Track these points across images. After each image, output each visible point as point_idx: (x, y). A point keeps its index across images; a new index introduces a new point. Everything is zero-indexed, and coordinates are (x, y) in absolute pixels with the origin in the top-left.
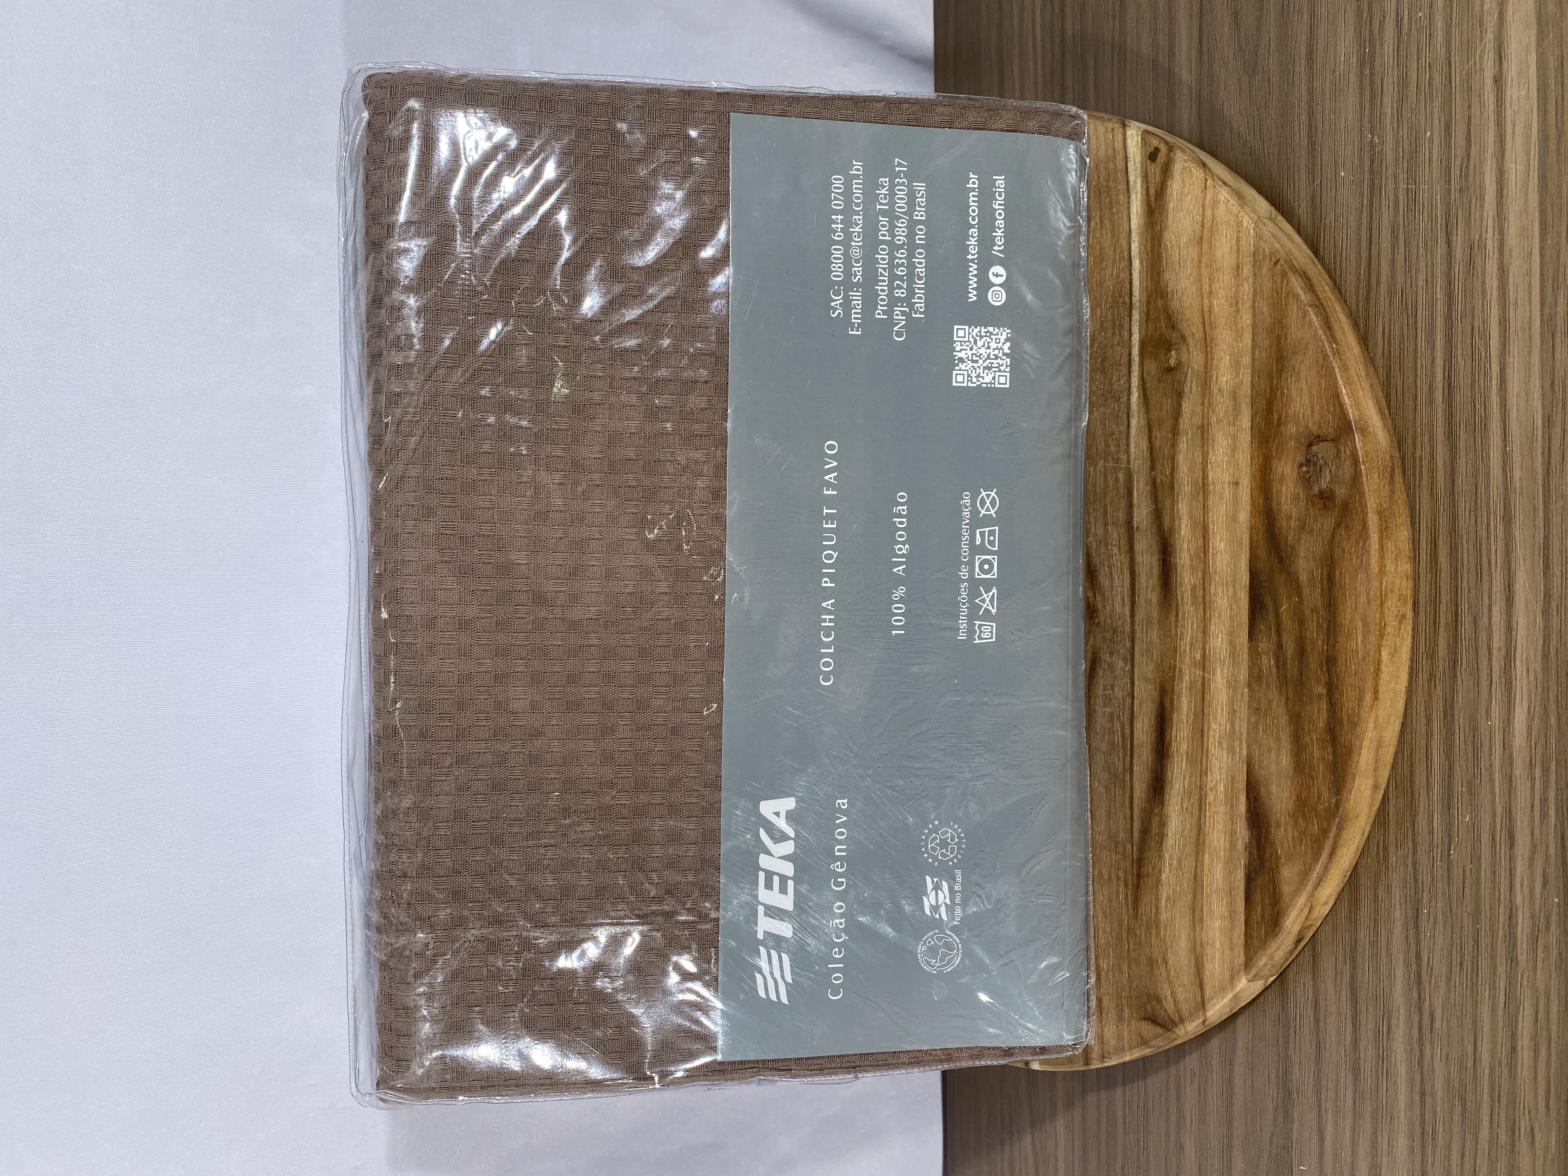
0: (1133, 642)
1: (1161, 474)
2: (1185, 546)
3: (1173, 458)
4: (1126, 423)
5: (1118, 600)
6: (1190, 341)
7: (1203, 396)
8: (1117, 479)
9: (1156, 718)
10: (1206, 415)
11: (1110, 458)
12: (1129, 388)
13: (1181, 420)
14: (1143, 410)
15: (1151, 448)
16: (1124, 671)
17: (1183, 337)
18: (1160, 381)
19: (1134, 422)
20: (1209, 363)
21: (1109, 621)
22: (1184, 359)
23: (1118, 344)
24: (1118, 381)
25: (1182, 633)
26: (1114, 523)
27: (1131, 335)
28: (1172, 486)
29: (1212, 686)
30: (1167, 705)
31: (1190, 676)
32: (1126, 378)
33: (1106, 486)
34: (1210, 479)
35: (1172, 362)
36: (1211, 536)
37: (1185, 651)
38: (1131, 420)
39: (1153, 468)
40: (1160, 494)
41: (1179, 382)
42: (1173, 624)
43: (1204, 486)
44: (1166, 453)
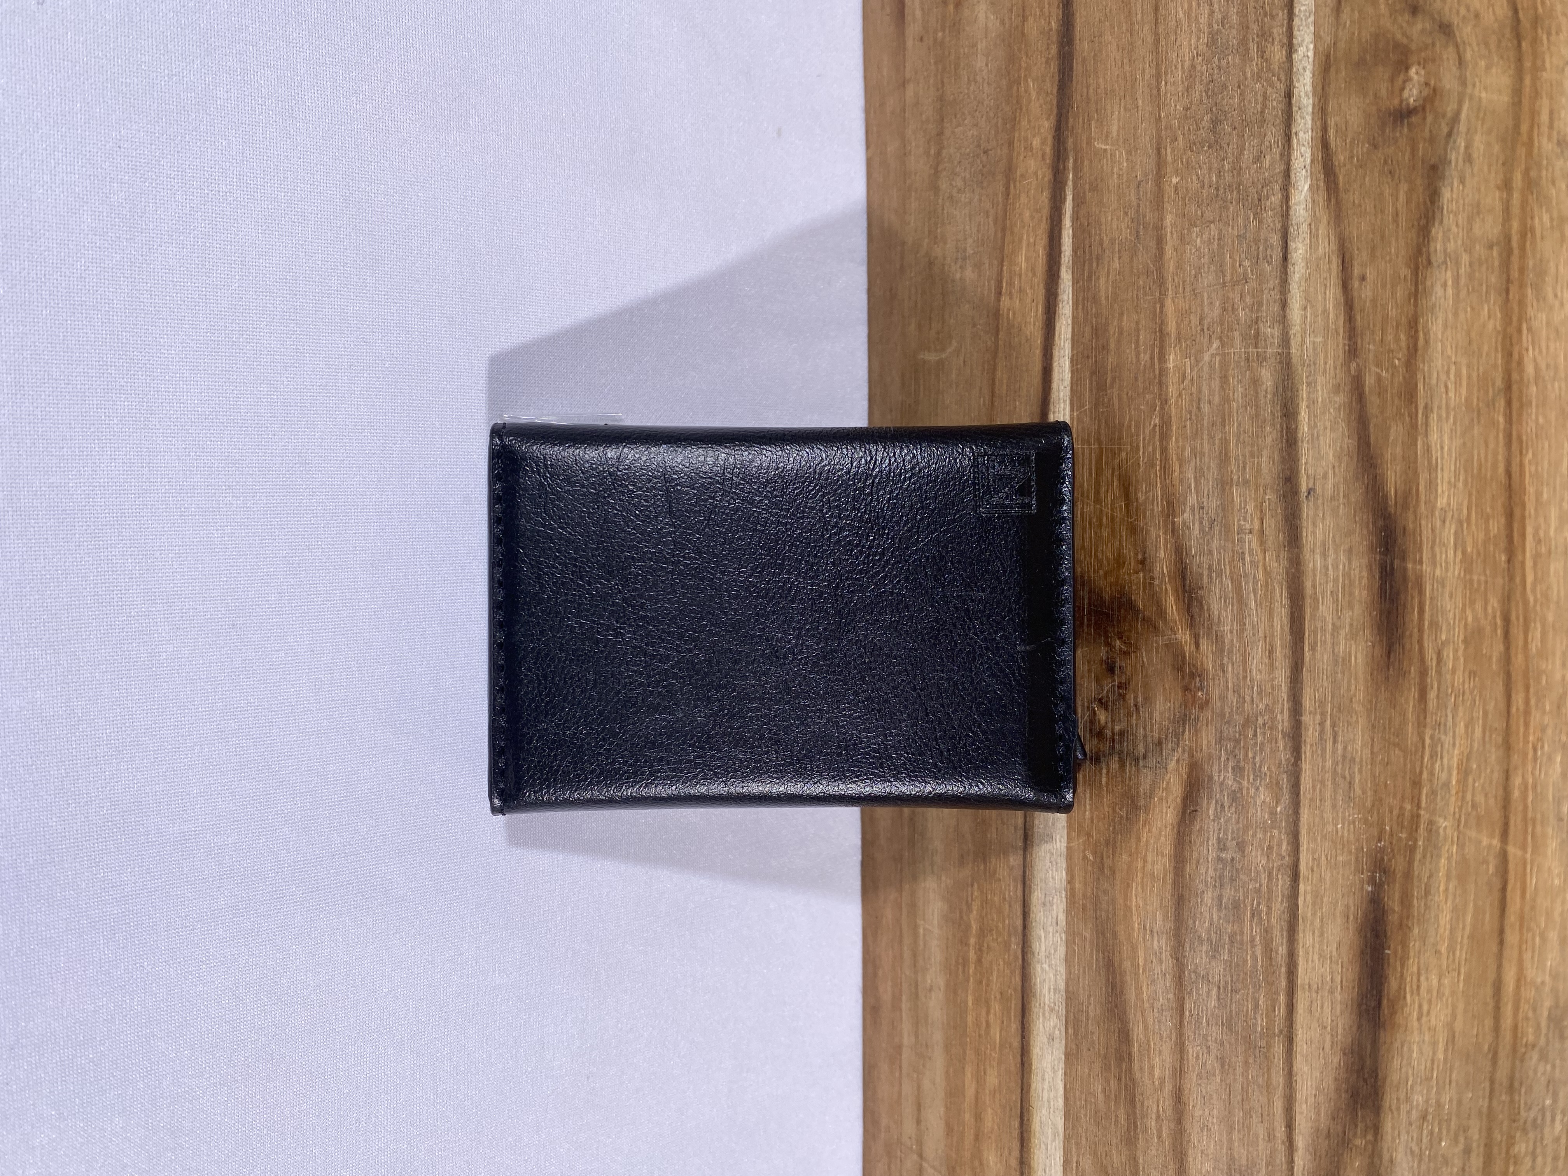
0: (1297, 750)
1: (1377, 366)
2: (1449, 534)
3: (1413, 326)
4: (1276, 255)
5: (1258, 653)
6: (1466, 32)
7: (1508, 165)
8: (1256, 382)
9: (1360, 931)
10: (1516, 209)
11: (1237, 334)
12: (1287, 174)
13: (1437, 232)
14: (1324, 218)
15: (1349, 305)
16: (1273, 813)
17: (1446, 29)
18: (1376, 146)
19: (1299, 250)
20: (1527, 81)
21: (1232, 697)
22: (1449, 82)
23: (1258, 77)
24: (1258, 159)
25: (1435, 742)
26: (1246, 482)
27: (1290, 48)
28: (1409, 394)
29: (1531, 882)
30: (1393, 903)
31: (1461, 846)
32: (1276, 151)
33: (1226, 400)
34: (1530, 369)
35: (1412, 95)
36: (1530, 508)
37: (1447, 785)
38: (1292, 245)
39: (1353, 352)
40: (1373, 409)
41: (1432, 140)
42: (1410, 716)
43: (1508, 387)
44: (1392, 313)
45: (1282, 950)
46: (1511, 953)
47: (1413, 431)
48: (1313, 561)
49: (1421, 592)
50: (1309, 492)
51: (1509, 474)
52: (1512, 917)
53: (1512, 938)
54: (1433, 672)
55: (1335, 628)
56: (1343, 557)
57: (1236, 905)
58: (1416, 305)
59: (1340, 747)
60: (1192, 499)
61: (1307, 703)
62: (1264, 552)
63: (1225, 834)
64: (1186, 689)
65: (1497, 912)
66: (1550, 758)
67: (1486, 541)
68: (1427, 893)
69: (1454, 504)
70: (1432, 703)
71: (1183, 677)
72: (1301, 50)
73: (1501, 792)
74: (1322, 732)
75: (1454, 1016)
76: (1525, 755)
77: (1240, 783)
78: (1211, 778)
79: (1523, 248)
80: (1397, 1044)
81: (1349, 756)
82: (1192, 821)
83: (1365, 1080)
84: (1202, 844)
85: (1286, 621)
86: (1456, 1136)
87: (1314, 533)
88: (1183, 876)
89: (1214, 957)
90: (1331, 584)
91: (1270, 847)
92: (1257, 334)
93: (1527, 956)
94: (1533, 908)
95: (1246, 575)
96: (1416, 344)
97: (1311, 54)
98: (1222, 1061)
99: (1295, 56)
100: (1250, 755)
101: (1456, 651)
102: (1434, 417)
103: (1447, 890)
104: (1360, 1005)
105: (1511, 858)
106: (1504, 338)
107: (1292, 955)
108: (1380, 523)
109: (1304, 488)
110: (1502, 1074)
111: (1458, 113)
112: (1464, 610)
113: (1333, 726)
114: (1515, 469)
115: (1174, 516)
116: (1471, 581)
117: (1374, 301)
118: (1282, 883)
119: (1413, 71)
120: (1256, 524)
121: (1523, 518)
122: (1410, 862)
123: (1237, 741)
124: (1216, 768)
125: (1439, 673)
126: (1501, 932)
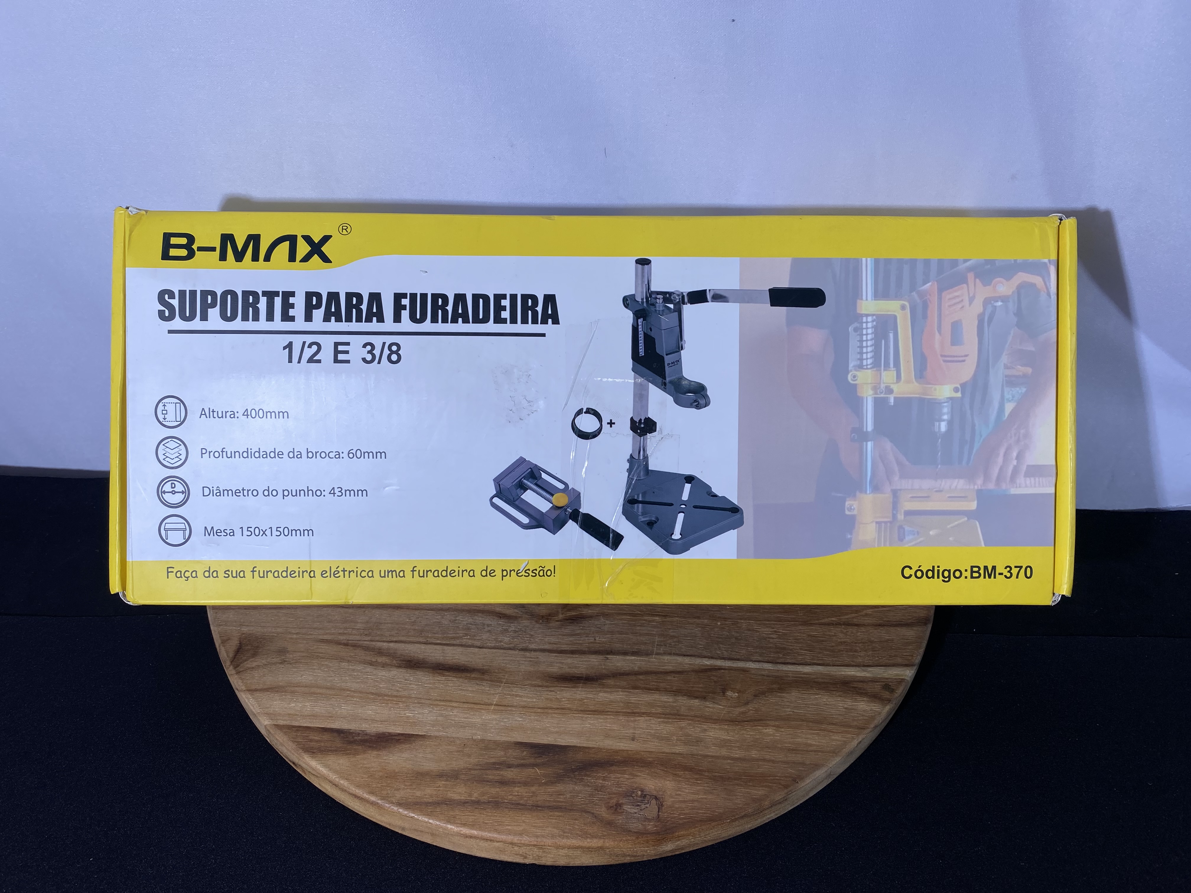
0: (522, 650)
1: (646, 680)
2: (590, 696)
3: (657, 689)
4: (687, 653)
5: (554, 640)
6: (744, 708)
7: (701, 717)
8: (645, 644)
9: (464, 665)
10: (687, 718)
12: (712, 658)
14: (696, 668)
15: (667, 673)
16: (501, 642)
17: (747, 703)
18: (715, 682)
19: (687, 660)
20: (725, 723)
22: (730, 703)
23: (747, 651)
24: (720, 650)
25: (525, 689)
26: (612, 639)
27: (754, 661)
28: (636, 687)
29: (483, 711)
30: (474, 675)
31: (493, 694)
32: (721, 655)
33: (640, 634)
34: (639, 719)
35: (729, 693)
36: (596, 716)
37: (512, 691)
38: (689, 658)
39: (651, 673)
40: (631, 677)
41: (713, 698)
42: (534, 683)
43: (634, 713)
44: (661, 685)
45: (455, 642)
46: (461, 705)
47: (623, 688)
48: (584, 658)
49: (572, 687)
50: (607, 658)
51: (608, 712)
52: (472, 706)
53: (466, 706)
54: (547, 689)
55: (562, 663)
56: (585, 666)
57: (469, 629)
58: (663, 691)
59: (523, 662)
60: (608, 622)
61: (538, 653)
62: (589, 643)
63: (493, 627)
64: (543, 617)
65: (474, 702)
66: (521, 717)
67: (587, 705)
68: (477, 684)
69: (599, 697)
70: (538, 688)
71: (547, 616)
72: (753, 664)
73: (510, 705)
74: (528, 657)
75: (440, 689)
76: (521, 711)
77: (511, 632)
78: (512, 623)
79: (675, 719)
80: (427, 673)
81: (520, 665)
82: (498, 616)
83: (415, 664)
84: (489, 619)
85: (566, 649)
86: (402, 688)
87: (594, 659)
88: (477, 613)
89: (450, 621)
90: (576, 662)
91: (489, 640)
92: (661, 645)
93: (460, 709)
94: (476, 711)
95: (581, 637)
96: (651, 690)
97: (751, 667)
98: (415, 622)
99: (751, 662)
100: (520, 636)
101: (554, 695)
102: (627, 693)
103: (479, 689)
104: (440, 664)
105: (490, 706)
106: (649, 713)
107: (454, 645)
108: (595, 678)
109: (608, 656)
110: (423, 701)
111: (720, 705)
112: (566, 698)
113: (530, 661)
114: (609, 713)
115: (602, 616)
116: (575, 700)
117: (667, 680)
118: (478, 644)
119: (737, 694)
120: (598, 642)
121: (594, 715)
122: (487, 680)
123: (525, 632)
124: (516, 625)
125: (547, 691)
126: (467, 703)
